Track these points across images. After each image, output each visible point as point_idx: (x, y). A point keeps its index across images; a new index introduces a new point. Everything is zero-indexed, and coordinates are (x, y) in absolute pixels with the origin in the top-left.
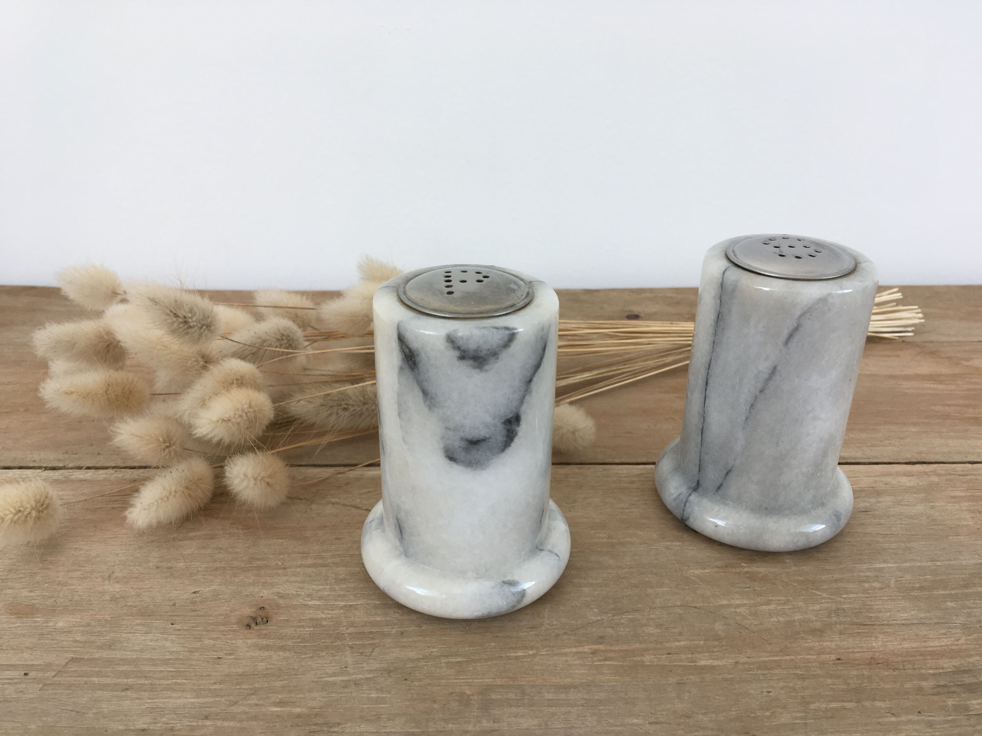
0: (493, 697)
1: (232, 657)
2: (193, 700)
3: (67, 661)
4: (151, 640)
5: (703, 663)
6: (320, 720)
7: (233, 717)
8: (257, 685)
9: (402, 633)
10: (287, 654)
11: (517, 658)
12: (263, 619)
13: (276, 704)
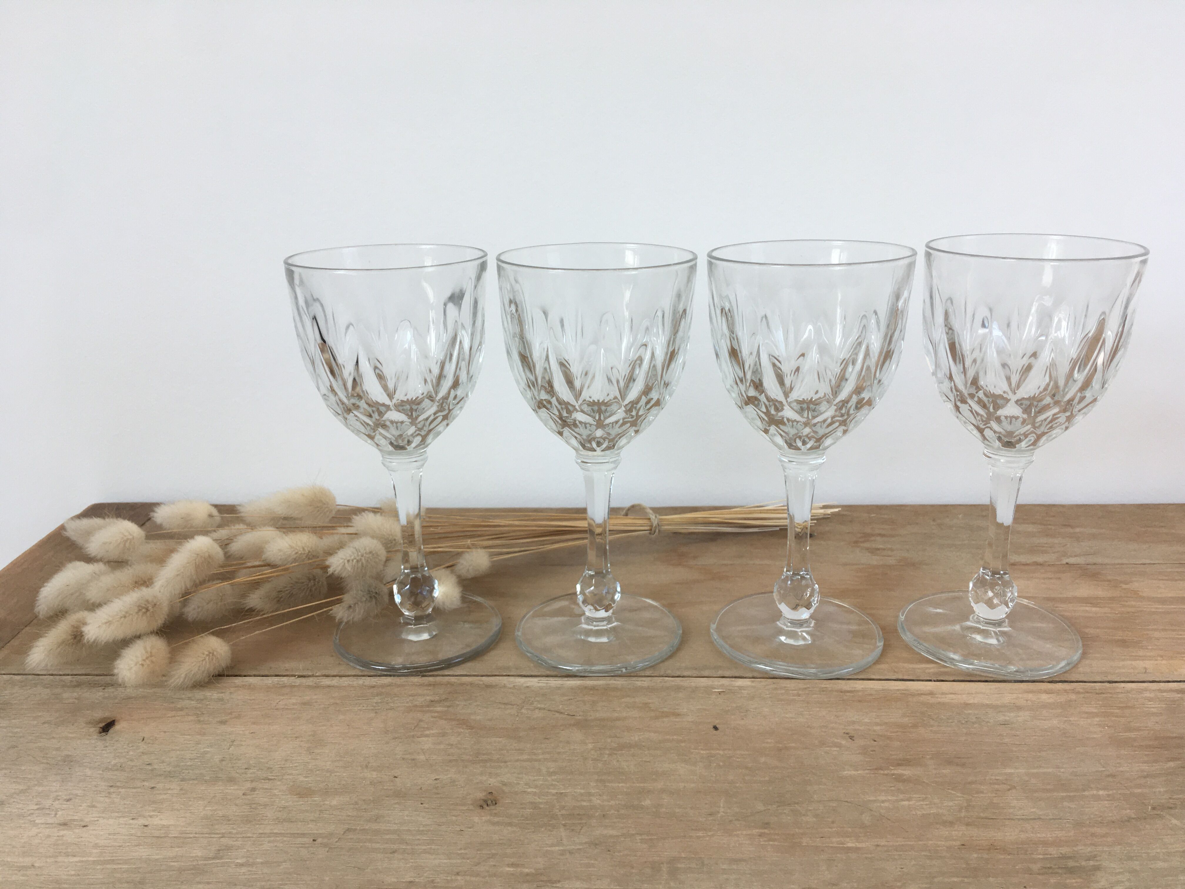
0: (679, 866)
1: (472, 829)
2: (445, 861)
3: (344, 830)
4: (407, 816)
5: (850, 845)
6: (545, 879)
7: (478, 875)
8: (493, 851)
9: (604, 816)
10: (515, 829)
11: (698, 837)
12: (492, 802)
13: (508, 865)
